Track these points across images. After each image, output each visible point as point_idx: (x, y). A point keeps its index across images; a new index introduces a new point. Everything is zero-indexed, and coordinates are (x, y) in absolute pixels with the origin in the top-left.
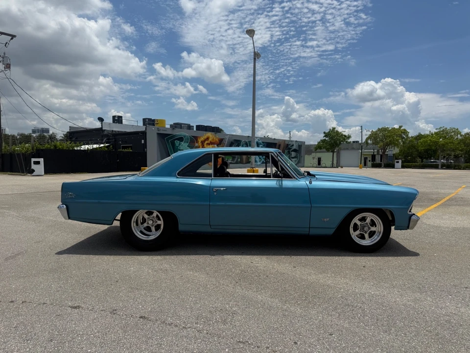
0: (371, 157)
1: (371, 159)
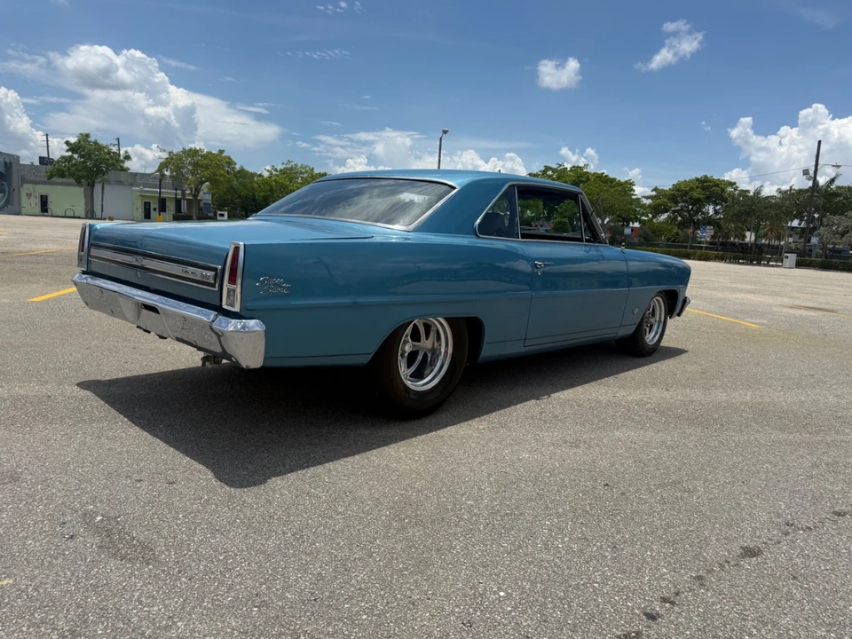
0: (157, 202)
1: (157, 206)
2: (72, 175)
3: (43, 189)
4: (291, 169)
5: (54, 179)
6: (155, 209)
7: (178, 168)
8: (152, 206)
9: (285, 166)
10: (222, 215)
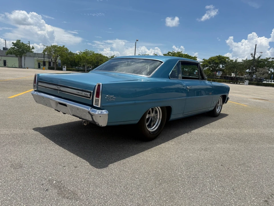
0: (42, 62)
1: (42, 64)
2: (15, 54)
3: (4, 58)
4: (87, 52)
5: (8, 55)
6: (42, 65)
7: (50, 51)
8: (41, 64)
9: (85, 51)
10: (64, 67)
